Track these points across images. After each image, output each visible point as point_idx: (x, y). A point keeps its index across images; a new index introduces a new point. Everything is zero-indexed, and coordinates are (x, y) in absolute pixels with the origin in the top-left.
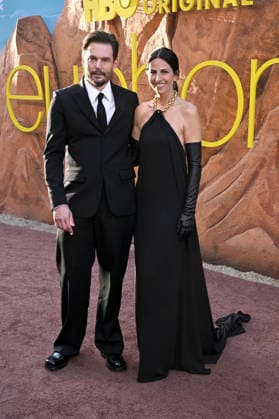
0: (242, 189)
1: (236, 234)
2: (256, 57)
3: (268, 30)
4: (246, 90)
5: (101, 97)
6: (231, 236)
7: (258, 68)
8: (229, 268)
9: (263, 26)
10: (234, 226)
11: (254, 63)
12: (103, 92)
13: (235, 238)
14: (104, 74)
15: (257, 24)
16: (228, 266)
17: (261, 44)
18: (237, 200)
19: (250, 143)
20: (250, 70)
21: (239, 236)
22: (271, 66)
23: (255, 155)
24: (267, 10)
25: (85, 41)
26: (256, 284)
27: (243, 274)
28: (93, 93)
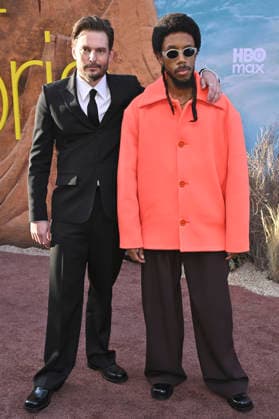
0: (15, 177)
1: (14, 216)
2: (14, 60)
3: (22, 36)
4: (9, 88)
5: (93, 93)
6: (11, 219)
7: (17, 69)
8: (13, 247)
9: (18, 33)
10: (11, 210)
11: (13, 64)
12: (95, 88)
13: (14, 220)
14: (99, 66)
15: (11, 30)
16: (12, 244)
17: (17, 48)
18: (13, 187)
19: (18, 136)
20: (10, 70)
21: (18, 218)
22: (28, 68)
23: (24, 146)
24: (20, 18)
25: (75, 29)
26: (37, 256)
27: (25, 250)
28: (84, 90)
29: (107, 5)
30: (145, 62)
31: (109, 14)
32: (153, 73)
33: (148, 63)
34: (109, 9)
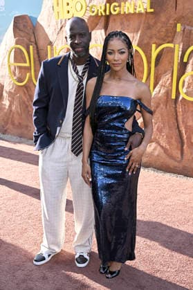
2: (155, 43)
3: (162, 27)
4: (149, 62)
7: (156, 49)
9: (159, 25)
11: (154, 46)
15: (156, 23)
17: (158, 35)
20: (151, 50)
22: (164, 48)
24: (162, 15)
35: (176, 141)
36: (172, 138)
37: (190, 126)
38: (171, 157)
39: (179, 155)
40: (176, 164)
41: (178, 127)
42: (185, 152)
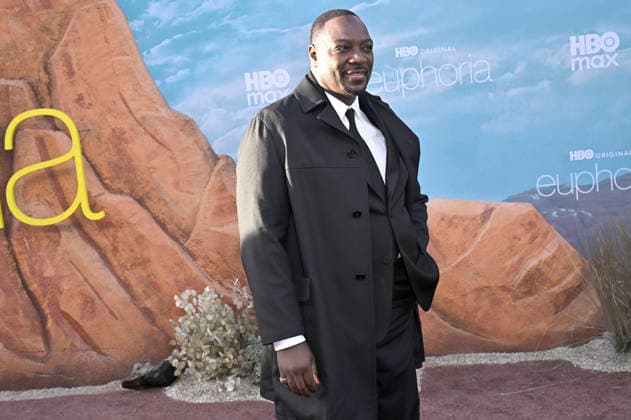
29: (62, 33)
30: (125, 103)
31: (66, 45)
32: (138, 117)
33: (130, 104)
34: (64, 38)
35: (27, 317)
36: (16, 312)
37: (50, 278)
38: (23, 353)
39: (41, 346)
40: (38, 365)
41: (25, 286)
42: (53, 334)
